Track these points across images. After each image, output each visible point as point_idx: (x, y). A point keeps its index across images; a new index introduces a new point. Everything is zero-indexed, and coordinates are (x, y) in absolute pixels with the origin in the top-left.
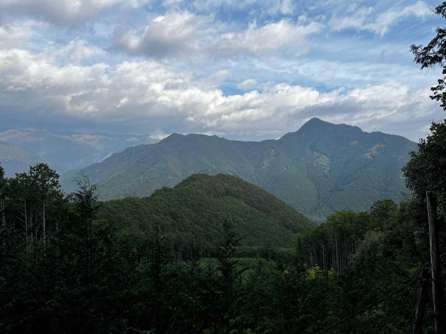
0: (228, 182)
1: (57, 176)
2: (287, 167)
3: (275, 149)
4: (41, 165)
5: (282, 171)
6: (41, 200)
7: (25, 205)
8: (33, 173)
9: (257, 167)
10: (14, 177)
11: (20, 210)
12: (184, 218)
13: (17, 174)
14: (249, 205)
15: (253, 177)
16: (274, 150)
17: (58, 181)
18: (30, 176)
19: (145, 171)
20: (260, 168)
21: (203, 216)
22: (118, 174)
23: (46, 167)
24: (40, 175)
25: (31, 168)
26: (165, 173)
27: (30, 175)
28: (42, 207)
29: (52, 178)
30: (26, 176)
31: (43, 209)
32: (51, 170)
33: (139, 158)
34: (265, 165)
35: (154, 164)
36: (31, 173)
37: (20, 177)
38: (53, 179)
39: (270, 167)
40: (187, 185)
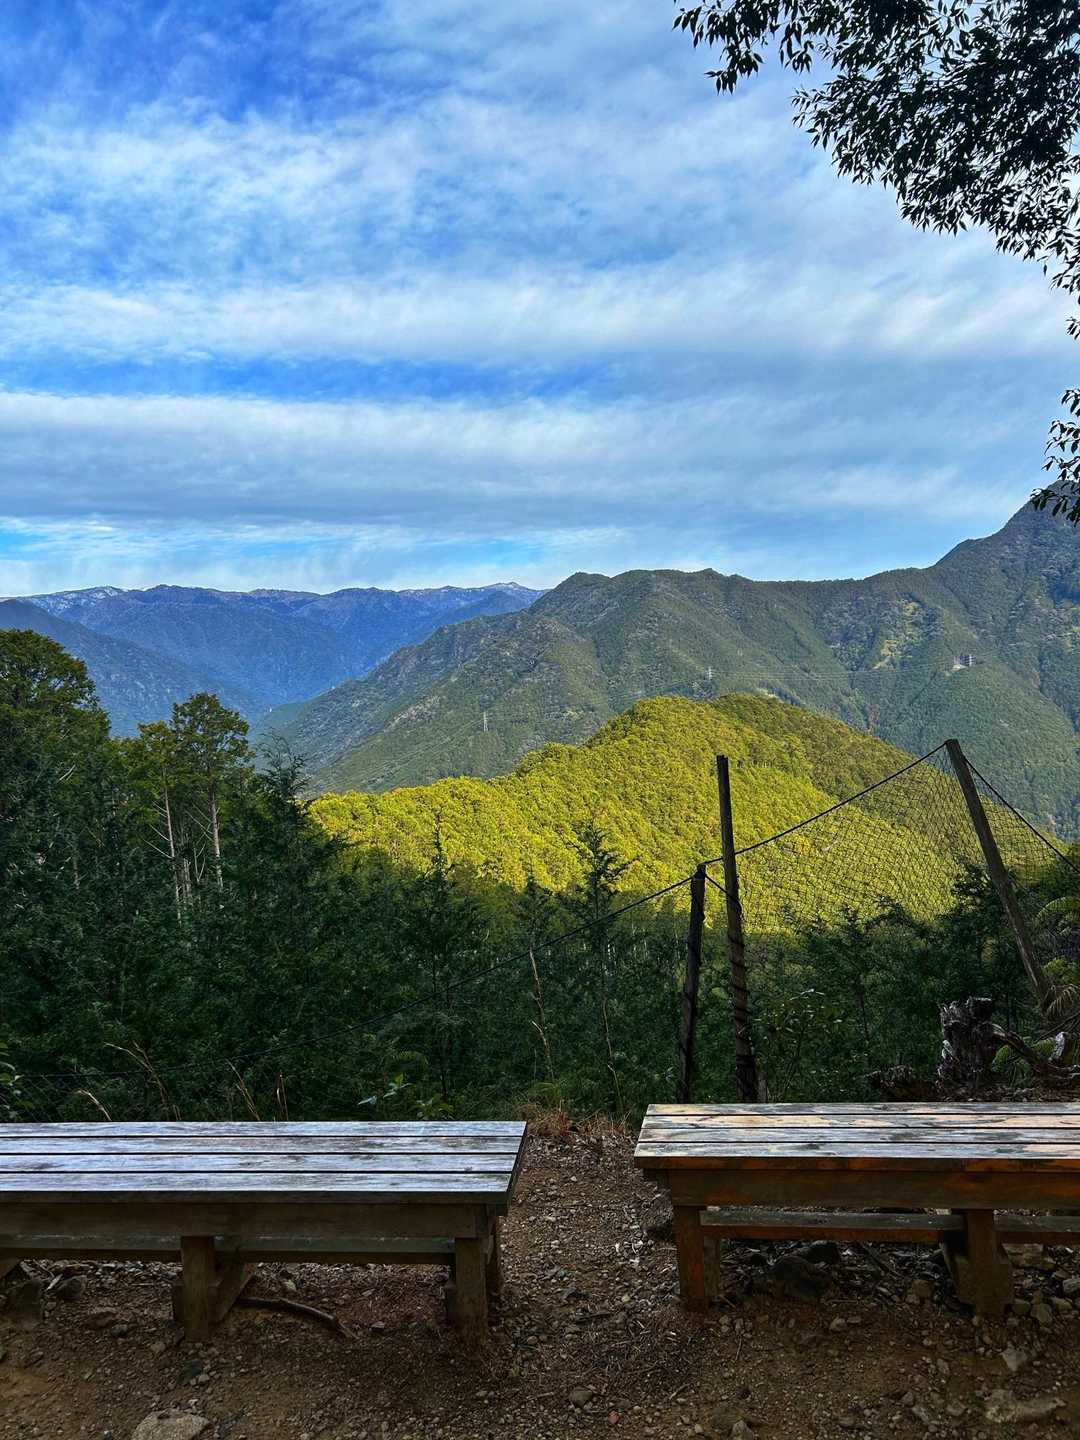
0: (757, 722)
1: (243, 728)
2: (965, 661)
3: (918, 602)
4: (202, 698)
5: (948, 675)
6: (206, 796)
7: (168, 812)
8: (183, 722)
9: (858, 667)
10: (137, 735)
11: (157, 826)
12: (617, 840)
13: (142, 727)
14: (831, 794)
15: (846, 701)
16: (914, 604)
17: (247, 742)
18: (174, 732)
19: (496, 697)
20: (868, 668)
21: (677, 833)
22: (416, 710)
23: (213, 703)
24: (200, 727)
25: (176, 708)
26: (556, 701)
27: (174, 729)
28: (209, 814)
29: (231, 733)
30: (165, 733)
31: (212, 819)
32: (226, 712)
33: (475, 660)
34: (884, 657)
35: (520, 676)
36: (177, 721)
37: (150, 735)
38: (232, 738)
39: (903, 664)
40: (624, 738)
